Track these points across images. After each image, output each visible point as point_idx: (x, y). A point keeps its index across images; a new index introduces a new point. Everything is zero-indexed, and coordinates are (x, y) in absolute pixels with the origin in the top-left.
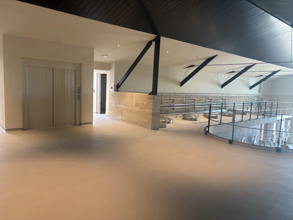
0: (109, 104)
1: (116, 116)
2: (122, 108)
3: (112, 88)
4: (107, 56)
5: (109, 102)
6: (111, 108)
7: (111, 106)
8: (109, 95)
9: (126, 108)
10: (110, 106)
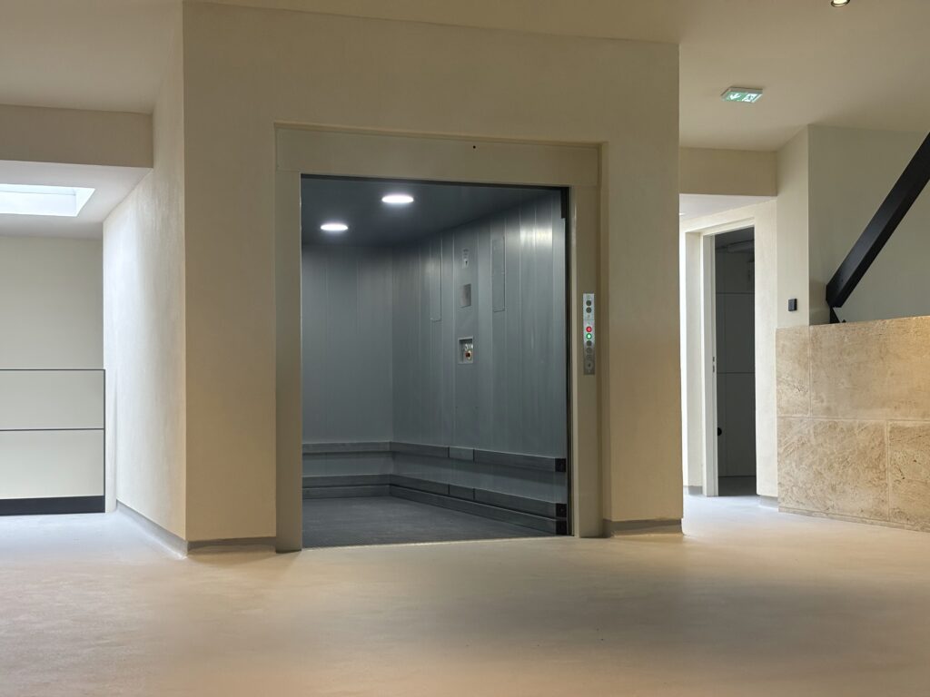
0: (779, 418)
1: (833, 488)
2: (878, 430)
3: (794, 305)
4: (757, 90)
5: (779, 400)
6: (796, 438)
7: (790, 426)
8: (778, 355)
9: (909, 424)
10: (785, 425)
